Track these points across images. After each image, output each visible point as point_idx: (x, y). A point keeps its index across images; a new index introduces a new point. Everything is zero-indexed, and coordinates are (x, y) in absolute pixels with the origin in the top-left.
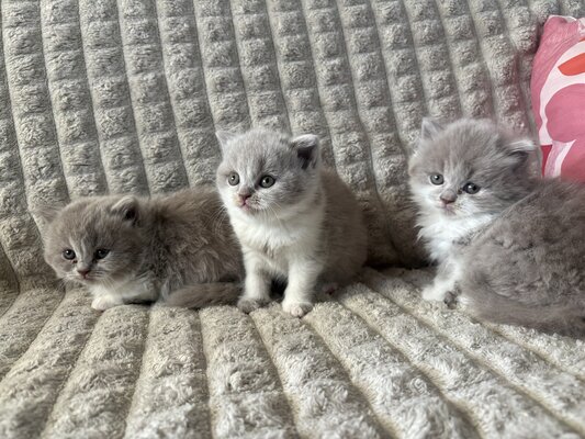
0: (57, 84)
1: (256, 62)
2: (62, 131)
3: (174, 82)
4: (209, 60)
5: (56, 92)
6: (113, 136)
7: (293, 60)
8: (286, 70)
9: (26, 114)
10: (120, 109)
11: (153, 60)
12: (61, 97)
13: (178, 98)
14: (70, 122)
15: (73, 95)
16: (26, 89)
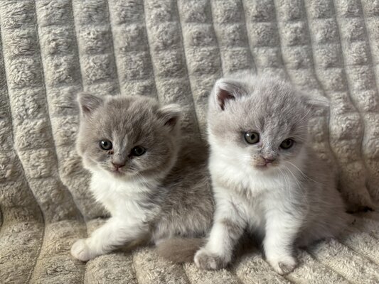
0: (46, 29)
1: (228, 20)
2: (49, 74)
3: (154, 34)
4: (187, 16)
5: (45, 36)
6: (97, 81)
7: (261, 21)
8: (254, 30)
9: (16, 56)
10: (103, 57)
11: (136, 12)
12: (49, 42)
13: (157, 49)
14: (57, 66)
15: (61, 40)
16: (18, 32)
